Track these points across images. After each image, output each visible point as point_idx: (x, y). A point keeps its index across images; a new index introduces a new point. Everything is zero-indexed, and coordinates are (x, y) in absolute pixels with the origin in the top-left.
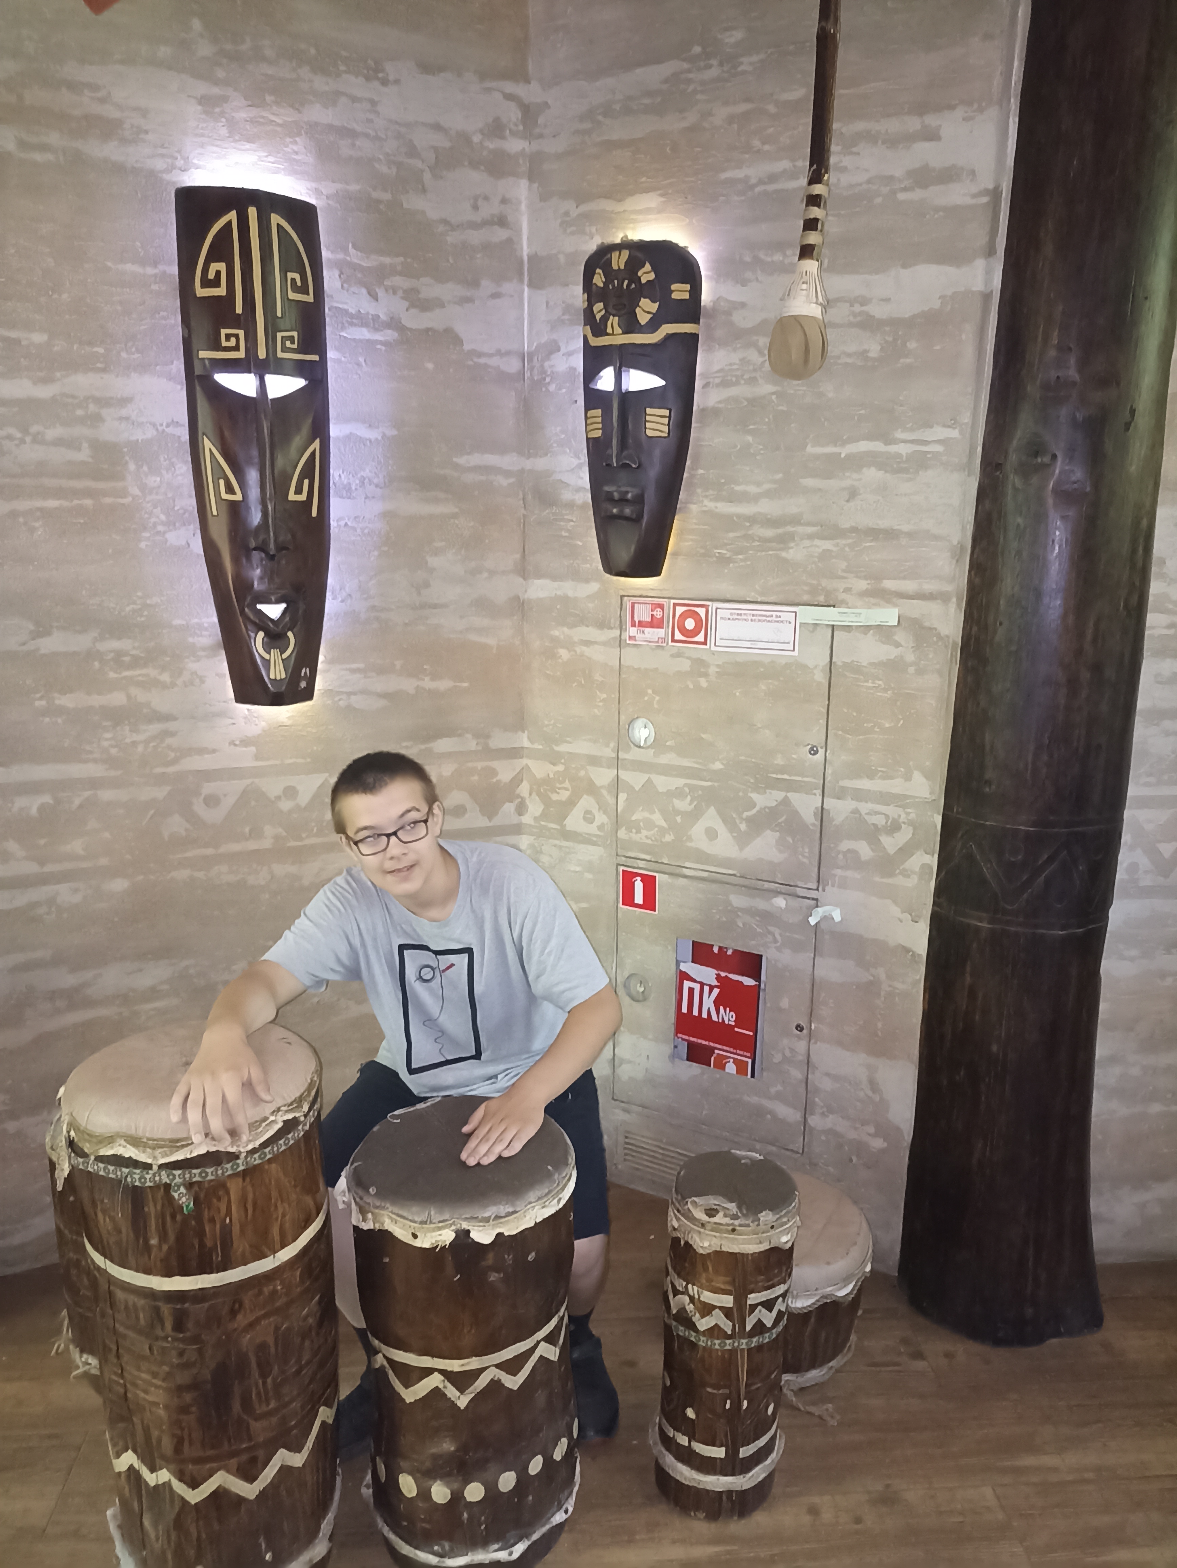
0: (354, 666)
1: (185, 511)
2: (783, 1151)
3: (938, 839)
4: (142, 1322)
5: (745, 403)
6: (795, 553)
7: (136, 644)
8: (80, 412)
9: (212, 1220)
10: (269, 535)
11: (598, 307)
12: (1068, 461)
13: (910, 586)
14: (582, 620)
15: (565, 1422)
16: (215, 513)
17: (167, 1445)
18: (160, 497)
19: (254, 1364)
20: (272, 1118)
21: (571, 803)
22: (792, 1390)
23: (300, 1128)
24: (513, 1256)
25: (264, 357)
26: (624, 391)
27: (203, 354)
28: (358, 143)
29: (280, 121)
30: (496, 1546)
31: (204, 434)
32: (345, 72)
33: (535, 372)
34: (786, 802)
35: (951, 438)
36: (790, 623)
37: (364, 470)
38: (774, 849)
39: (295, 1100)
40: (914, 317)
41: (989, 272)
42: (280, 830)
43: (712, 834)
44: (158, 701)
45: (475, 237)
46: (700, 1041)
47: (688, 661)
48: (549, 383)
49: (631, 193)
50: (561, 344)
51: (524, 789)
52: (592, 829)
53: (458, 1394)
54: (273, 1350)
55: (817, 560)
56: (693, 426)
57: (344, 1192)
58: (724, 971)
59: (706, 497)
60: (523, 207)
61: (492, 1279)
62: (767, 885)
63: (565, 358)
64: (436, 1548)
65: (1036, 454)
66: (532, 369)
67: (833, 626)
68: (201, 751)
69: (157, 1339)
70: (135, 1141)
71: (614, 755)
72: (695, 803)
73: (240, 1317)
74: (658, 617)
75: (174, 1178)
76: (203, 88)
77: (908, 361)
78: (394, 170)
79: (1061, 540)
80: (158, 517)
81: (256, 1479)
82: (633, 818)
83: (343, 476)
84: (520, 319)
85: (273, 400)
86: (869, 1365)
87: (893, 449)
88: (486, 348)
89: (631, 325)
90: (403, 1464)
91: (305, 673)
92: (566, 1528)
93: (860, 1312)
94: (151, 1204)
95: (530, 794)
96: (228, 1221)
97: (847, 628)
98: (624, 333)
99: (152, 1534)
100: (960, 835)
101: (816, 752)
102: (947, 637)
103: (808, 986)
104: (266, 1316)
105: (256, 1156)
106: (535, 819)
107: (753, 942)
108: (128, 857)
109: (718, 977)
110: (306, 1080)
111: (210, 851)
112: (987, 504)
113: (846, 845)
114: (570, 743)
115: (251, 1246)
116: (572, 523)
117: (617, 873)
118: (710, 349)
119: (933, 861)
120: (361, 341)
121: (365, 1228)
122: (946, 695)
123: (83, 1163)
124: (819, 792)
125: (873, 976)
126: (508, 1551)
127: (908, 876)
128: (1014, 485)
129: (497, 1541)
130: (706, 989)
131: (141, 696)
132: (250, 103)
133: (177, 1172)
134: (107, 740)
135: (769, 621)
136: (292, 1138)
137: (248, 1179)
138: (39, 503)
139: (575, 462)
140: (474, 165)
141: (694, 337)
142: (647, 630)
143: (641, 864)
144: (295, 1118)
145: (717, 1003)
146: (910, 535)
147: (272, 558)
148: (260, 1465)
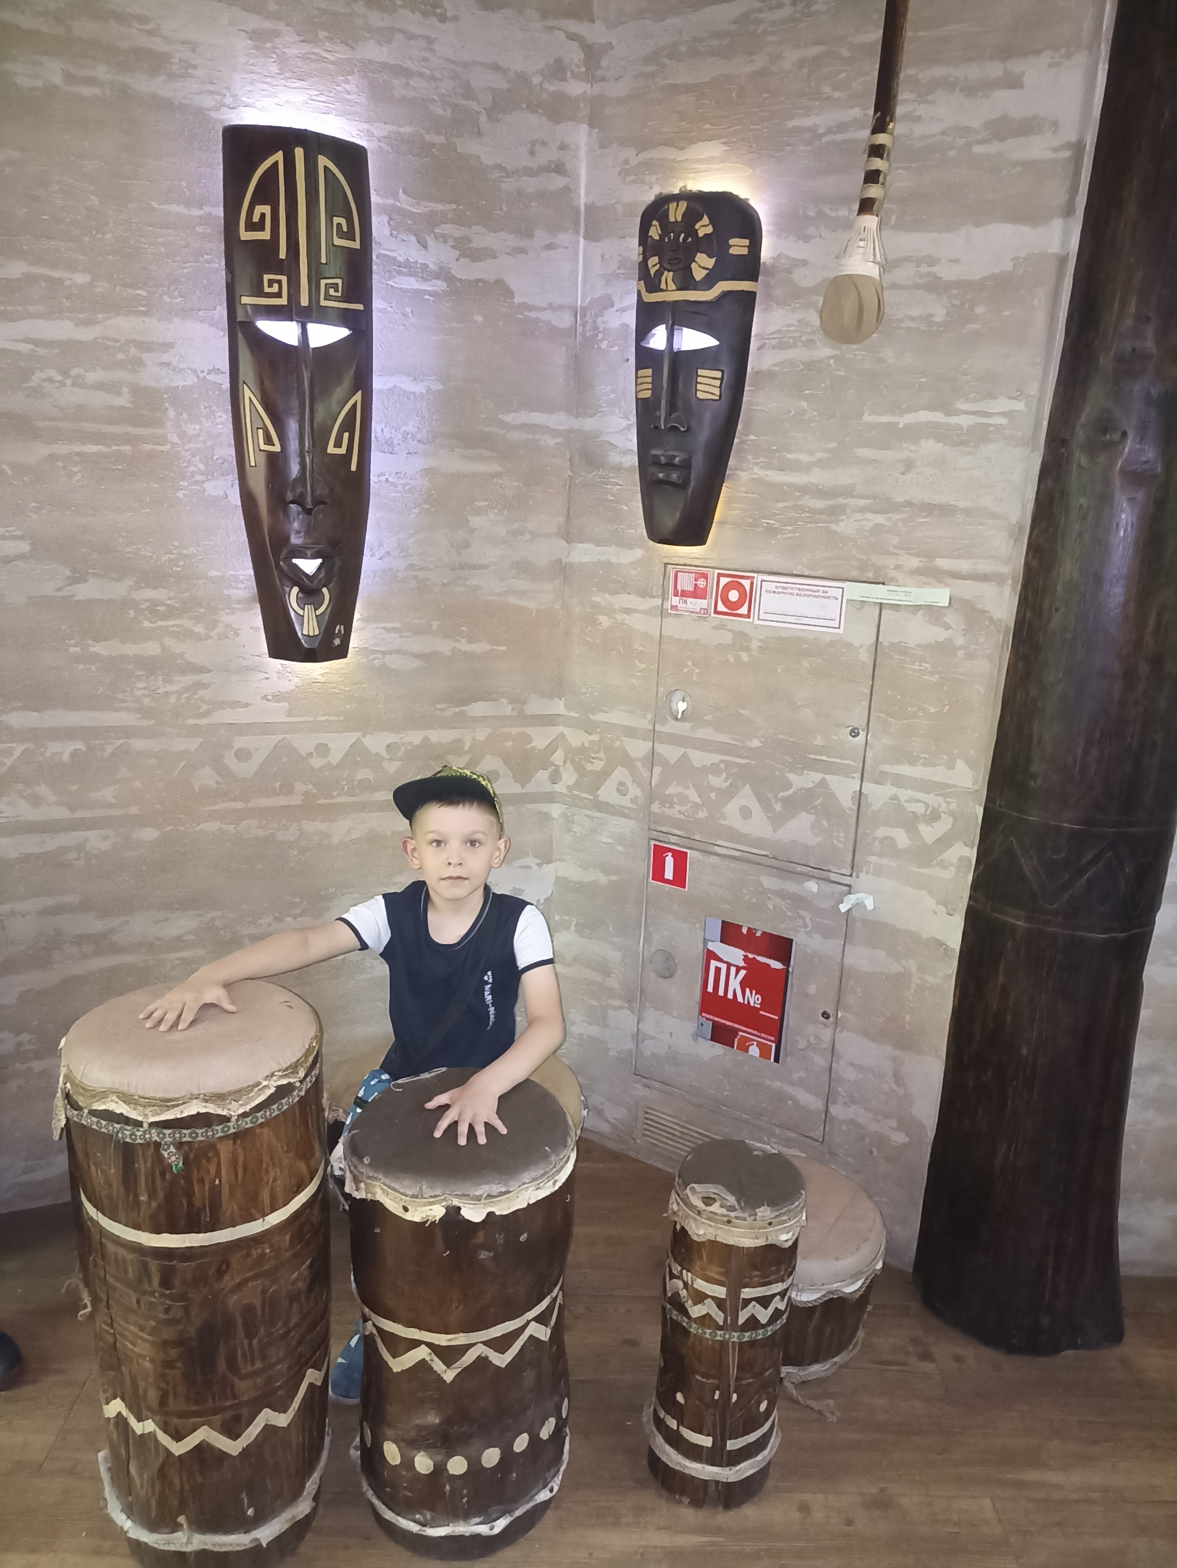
0: (391, 625)
1: (225, 461)
2: (803, 1138)
3: (978, 832)
4: (131, 1276)
5: (802, 367)
6: (845, 526)
7: (172, 594)
8: (121, 356)
9: (202, 1181)
10: (306, 487)
11: (653, 261)
12: (1138, 439)
13: (964, 566)
14: (624, 588)
15: (553, 1402)
16: (253, 464)
17: (153, 1396)
18: (198, 446)
19: (240, 1326)
20: (265, 1083)
21: (605, 774)
22: (793, 1383)
23: (295, 1093)
24: (505, 1237)
25: (307, 304)
26: (675, 350)
27: (245, 300)
28: (412, 82)
29: (333, 59)
30: (478, 1520)
31: (244, 382)
32: (402, 7)
33: (588, 328)
34: (823, 783)
35: (1017, 411)
36: (837, 599)
37: (407, 424)
38: (809, 832)
39: (290, 1066)
40: (984, 279)
41: (1066, 233)
42: (311, 787)
43: (746, 813)
44: (192, 652)
45: (530, 185)
46: (724, 1021)
47: (731, 634)
48: (601, 341)
49: (693, 141)
50: (615, 299)
51: (558, 757)
52: (625, 801)
53: (445, 1368)
54: (259, 1313)
55: (867, 534)
56: (746, 389)
57: (340, 1158)
58: (752, 953)
59: (756, 464)
60: (582, 154)
61: (482, 1256)
62: (799, 868)
63: (618, 313)
64: (418, 1516)
65: (1105, 431)
66: (584, 325)
67: (881, 604)
68: (235, 704)
69: (145, 1293)
70: (127, 1098)
71: (651, 727)
72: (731, 780)
73: (227, 1278)
74: (702, 586)
75: (164, 1137)
76: (254, 22)
77: (975, 326)
78: (449, 111)
79: (1127, 523)
80: (196, 466)
81: (240, 1437)
82: (667, 793)
83: (385, 430)
84: (575, 272)
85: (314, 349)
86: (874, 1363)
87: (953, 420)
88: (539, 301)
89: (686, 282)
90: (389, 1432)
91: (340, 630)
92: (552, 1505)
93: (869, 1308)
94: (142, 1161)
95: (565, 763)
96: (217, 1182)
97: (896, 607)
98: (678, 289)
99: (138, 1481)
100: (1000, 829)
101: (858, 734)
102: (999, 620)
103: (838, 973)
104: (255, 1277)
105: (248, 1119)
106: (568, 787)
107: (783, 926)
108: (159, 807)
109: (746, 959)
110: (304, 1046)
111: (240, 805)
112: (1050, 482)
113: (882, 832)
114: (606, 712)
115: (240, 1209)
116: (618, 487)
117: (649, 849)
118: (767, 309)
119: (972, 854)
120: (407, 290)
121: (358, 1197)
122: (995, 681)
123: (77, 1115)
124: (858, 775)
125: (905, 968)
126: (489, 1525)
127: (946, 868)
128: (1079, 462)
129: (478, 1513)
130: (733, 970)
131: (175, 646)
132: (301, 38)
133: (167, 1132)
134: (140, 689)
135: (815, 596)
136: (285, 1103)
137: (239, 1142)
138: (78, 448)
139: (625, 423)
140: (533, 108)
141: (752, 296)
142: (689, 600)
143: (673, 839)
144: (289, 1083)
145: (744, 985)
146: (967, 512)
147: (308, 512)
148: (244, 1422)
